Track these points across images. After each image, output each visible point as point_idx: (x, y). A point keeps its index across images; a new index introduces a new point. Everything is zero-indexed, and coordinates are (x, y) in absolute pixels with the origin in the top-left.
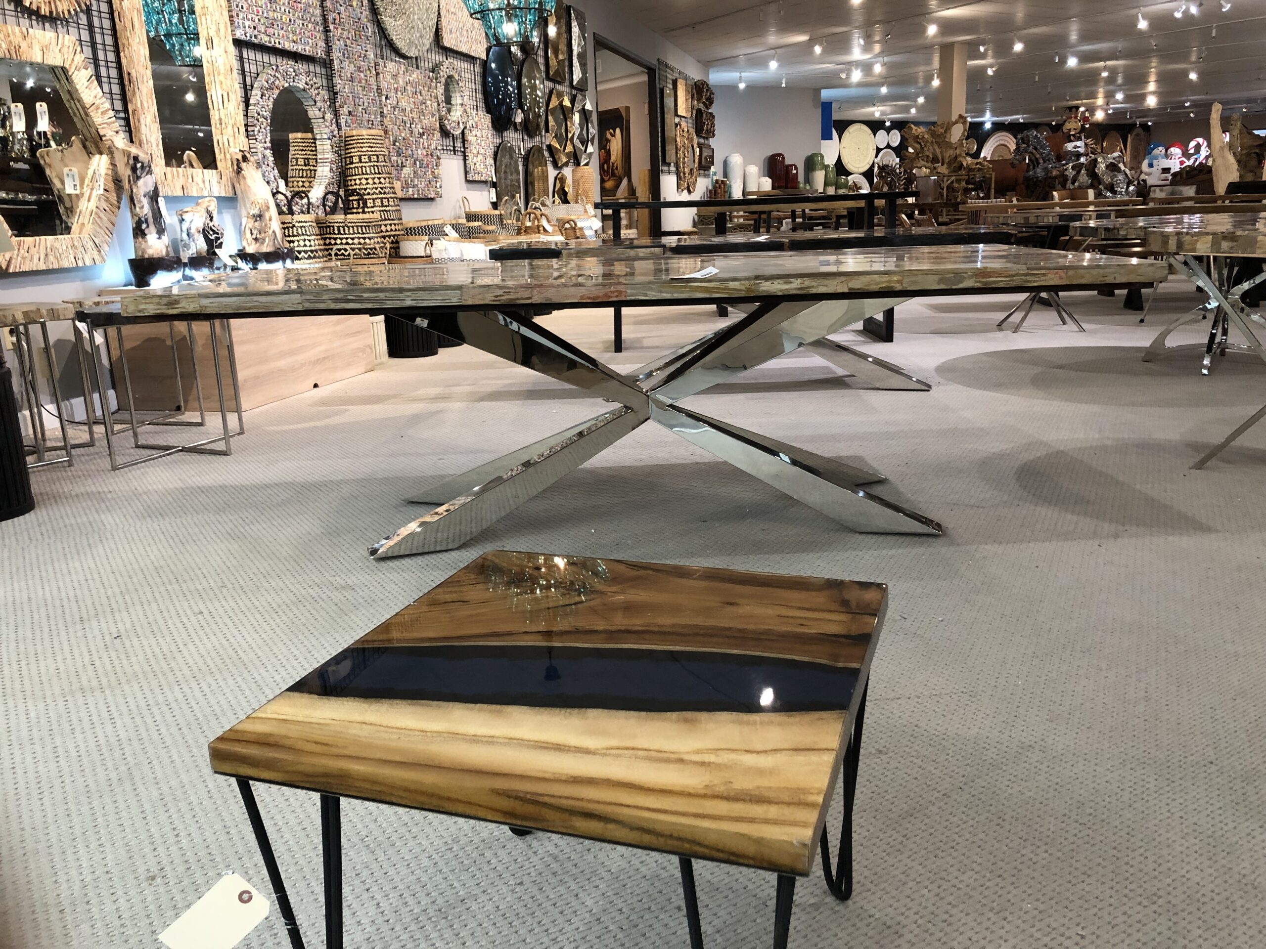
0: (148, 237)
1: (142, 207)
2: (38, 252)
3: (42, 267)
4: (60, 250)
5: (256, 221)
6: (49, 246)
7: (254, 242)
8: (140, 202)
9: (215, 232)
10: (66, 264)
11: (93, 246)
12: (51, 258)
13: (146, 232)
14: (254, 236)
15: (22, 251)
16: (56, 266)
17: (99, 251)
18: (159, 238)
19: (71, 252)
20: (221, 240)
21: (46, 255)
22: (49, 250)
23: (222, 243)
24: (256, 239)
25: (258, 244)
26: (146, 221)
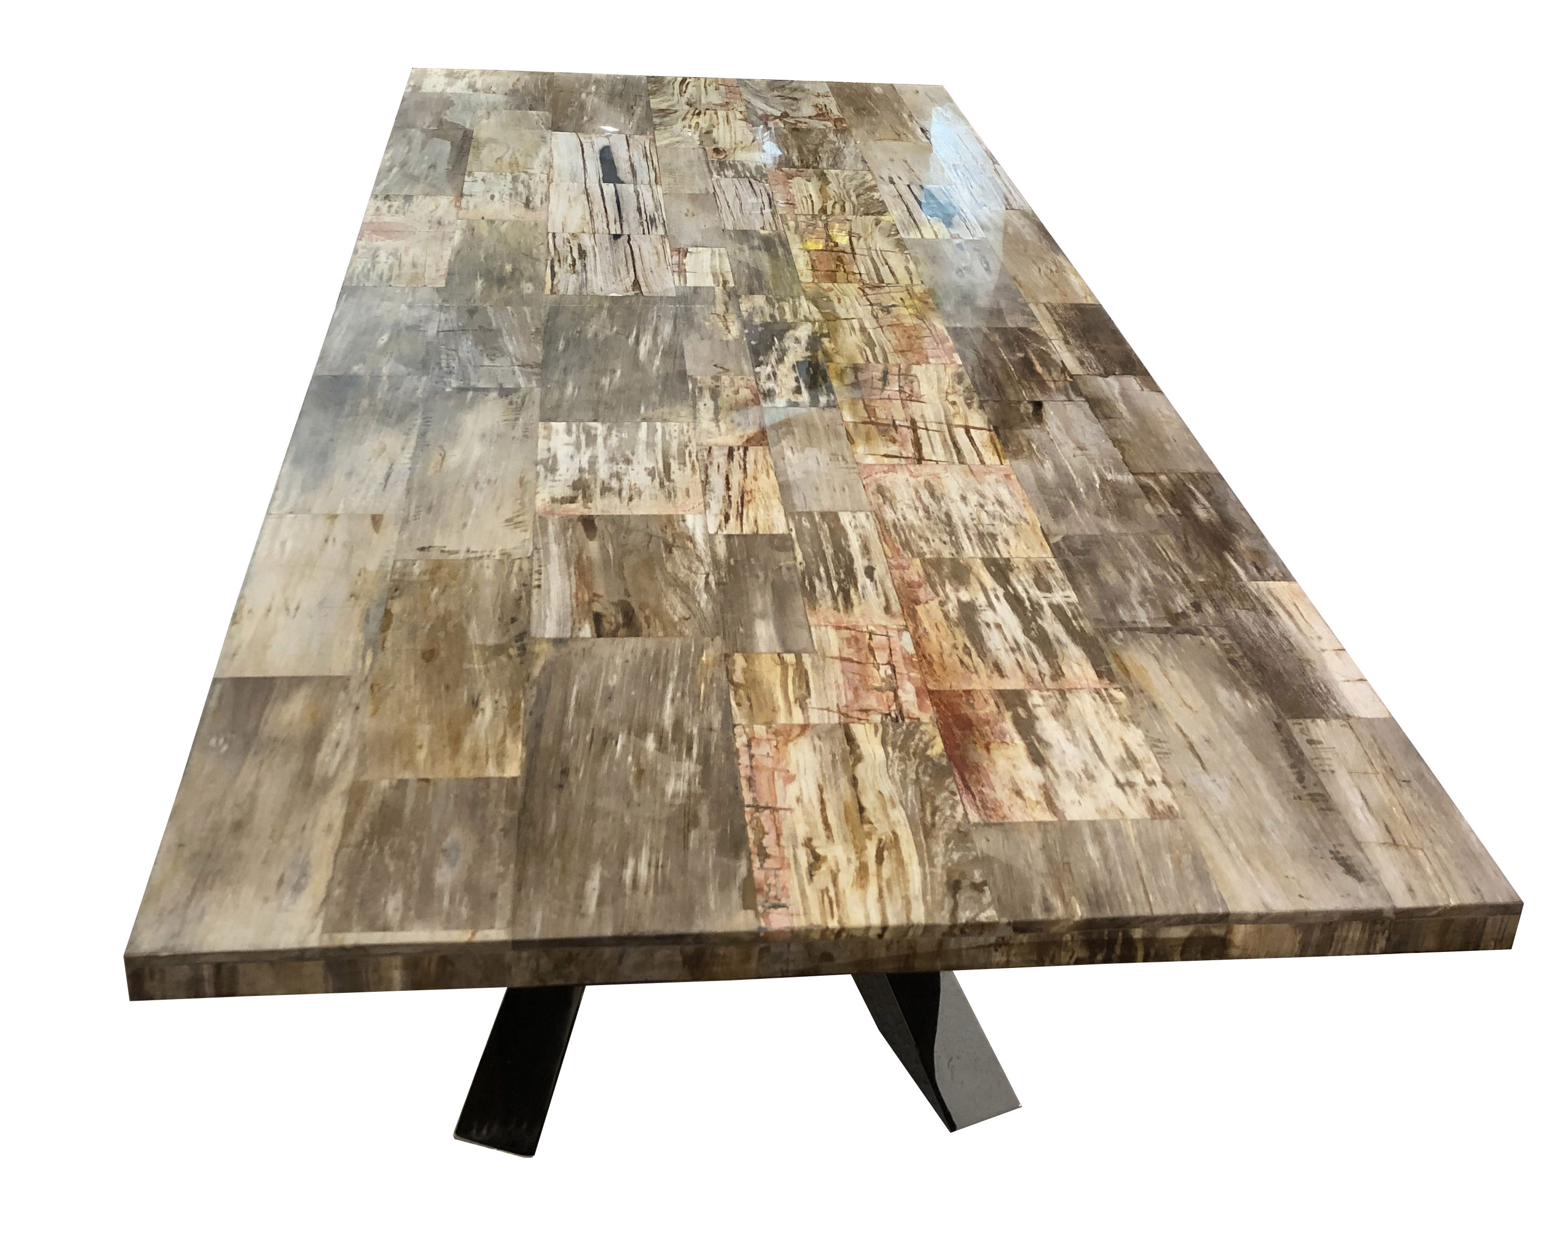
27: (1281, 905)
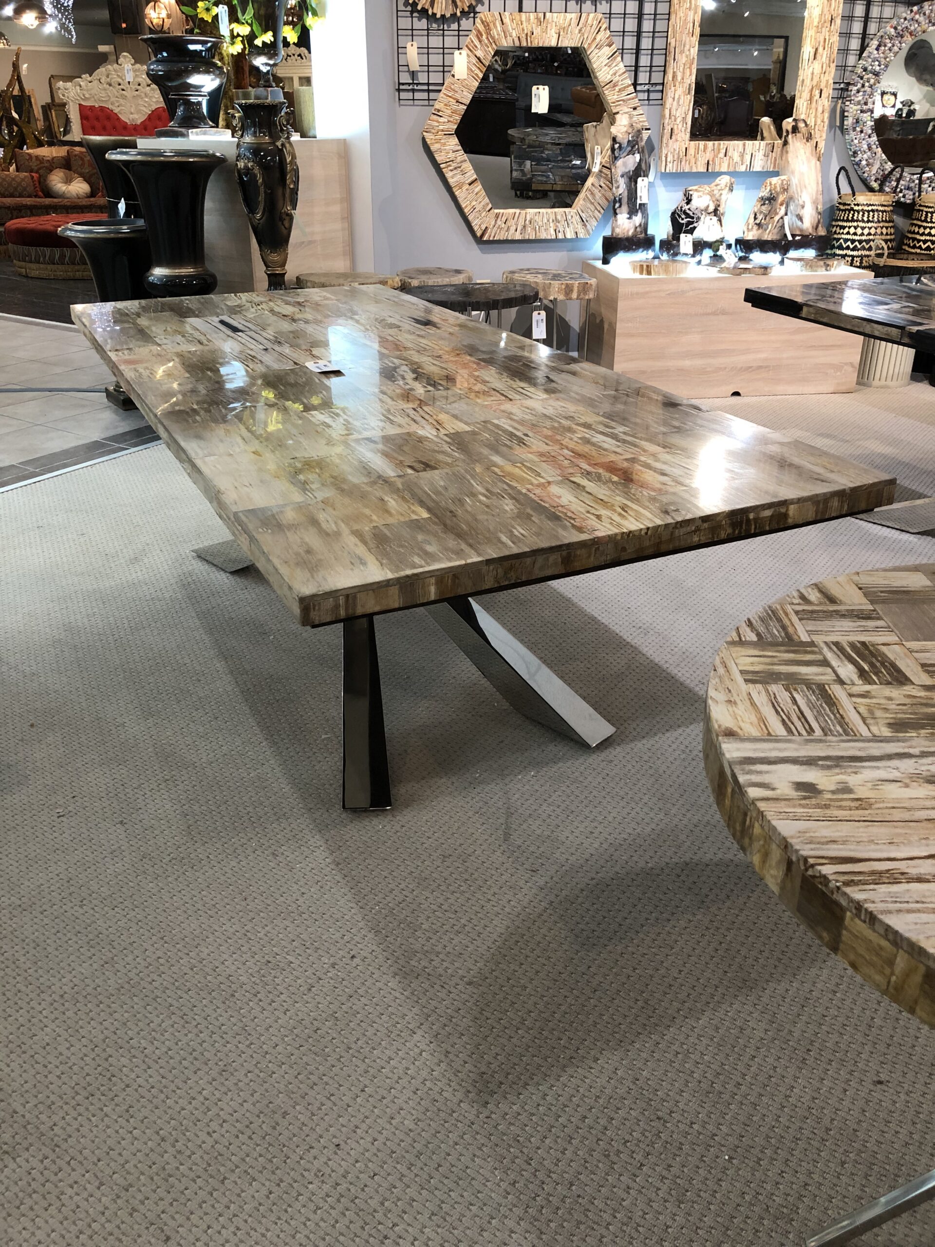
0: (619, 216)
1: (618, 187)
2: (517, 225)
3: (518, 237)
4: (540, 223)
5: (764, 204)
6: (528, 219)
7: (755, 227)
8: (617, 181)
9: (688, 216)
10: (543, 236)
11: (579, 220)
12: (529, 230)
13: (618, 211)
14: (758, 221)
15: (499, 222)
16: (533, 237)
17: (585, 225)
18: (629, 218)
19: (552, 225)
20: (695, 225)
21: (524, 227)
22: (527, 222)
23: (695, 228)
24: (759, 225)
25: (760, 231)
26: (620, 201)
27: (805, 494)
